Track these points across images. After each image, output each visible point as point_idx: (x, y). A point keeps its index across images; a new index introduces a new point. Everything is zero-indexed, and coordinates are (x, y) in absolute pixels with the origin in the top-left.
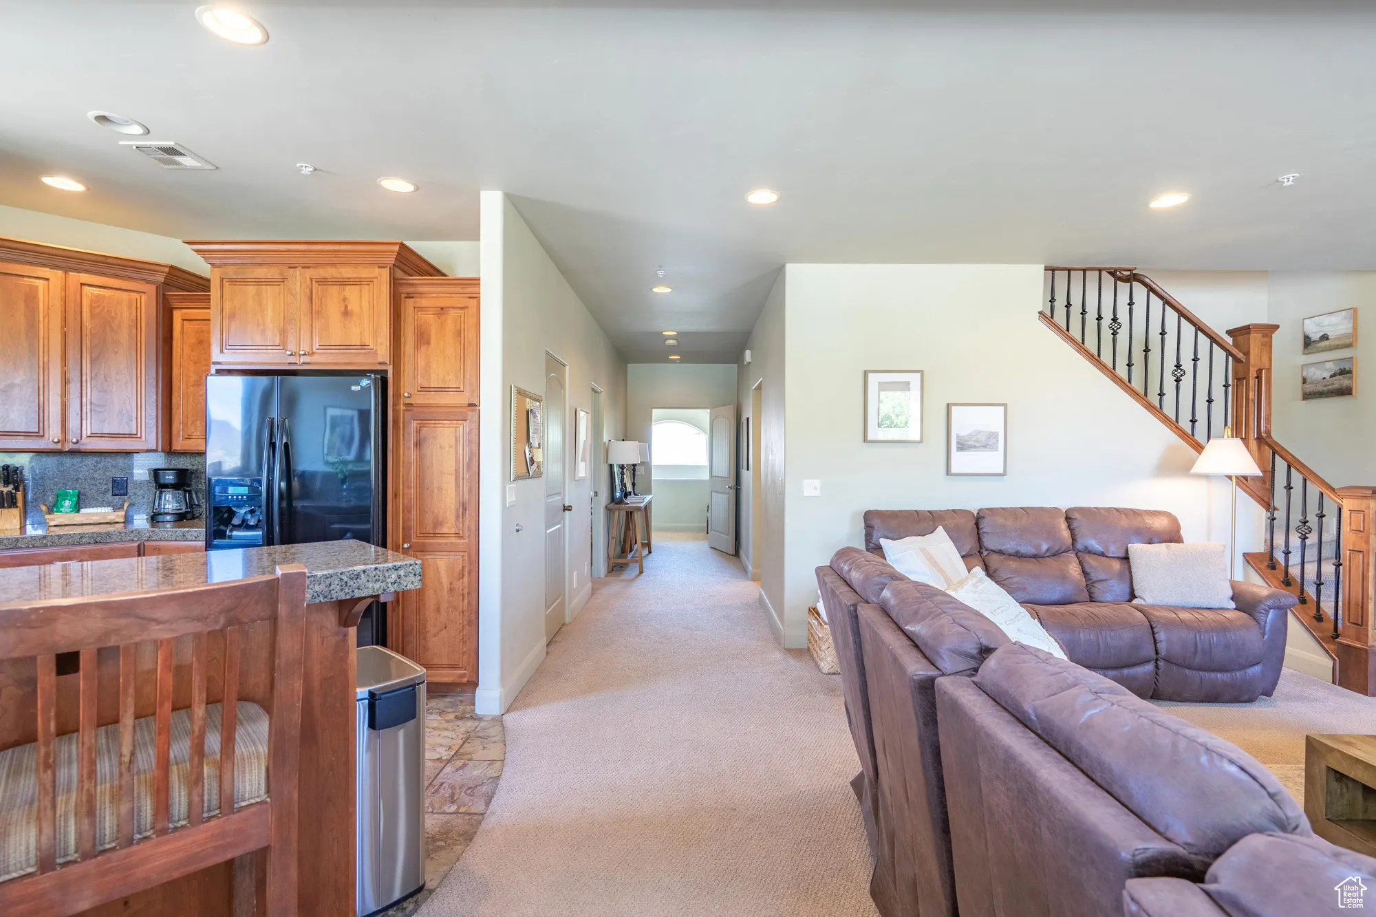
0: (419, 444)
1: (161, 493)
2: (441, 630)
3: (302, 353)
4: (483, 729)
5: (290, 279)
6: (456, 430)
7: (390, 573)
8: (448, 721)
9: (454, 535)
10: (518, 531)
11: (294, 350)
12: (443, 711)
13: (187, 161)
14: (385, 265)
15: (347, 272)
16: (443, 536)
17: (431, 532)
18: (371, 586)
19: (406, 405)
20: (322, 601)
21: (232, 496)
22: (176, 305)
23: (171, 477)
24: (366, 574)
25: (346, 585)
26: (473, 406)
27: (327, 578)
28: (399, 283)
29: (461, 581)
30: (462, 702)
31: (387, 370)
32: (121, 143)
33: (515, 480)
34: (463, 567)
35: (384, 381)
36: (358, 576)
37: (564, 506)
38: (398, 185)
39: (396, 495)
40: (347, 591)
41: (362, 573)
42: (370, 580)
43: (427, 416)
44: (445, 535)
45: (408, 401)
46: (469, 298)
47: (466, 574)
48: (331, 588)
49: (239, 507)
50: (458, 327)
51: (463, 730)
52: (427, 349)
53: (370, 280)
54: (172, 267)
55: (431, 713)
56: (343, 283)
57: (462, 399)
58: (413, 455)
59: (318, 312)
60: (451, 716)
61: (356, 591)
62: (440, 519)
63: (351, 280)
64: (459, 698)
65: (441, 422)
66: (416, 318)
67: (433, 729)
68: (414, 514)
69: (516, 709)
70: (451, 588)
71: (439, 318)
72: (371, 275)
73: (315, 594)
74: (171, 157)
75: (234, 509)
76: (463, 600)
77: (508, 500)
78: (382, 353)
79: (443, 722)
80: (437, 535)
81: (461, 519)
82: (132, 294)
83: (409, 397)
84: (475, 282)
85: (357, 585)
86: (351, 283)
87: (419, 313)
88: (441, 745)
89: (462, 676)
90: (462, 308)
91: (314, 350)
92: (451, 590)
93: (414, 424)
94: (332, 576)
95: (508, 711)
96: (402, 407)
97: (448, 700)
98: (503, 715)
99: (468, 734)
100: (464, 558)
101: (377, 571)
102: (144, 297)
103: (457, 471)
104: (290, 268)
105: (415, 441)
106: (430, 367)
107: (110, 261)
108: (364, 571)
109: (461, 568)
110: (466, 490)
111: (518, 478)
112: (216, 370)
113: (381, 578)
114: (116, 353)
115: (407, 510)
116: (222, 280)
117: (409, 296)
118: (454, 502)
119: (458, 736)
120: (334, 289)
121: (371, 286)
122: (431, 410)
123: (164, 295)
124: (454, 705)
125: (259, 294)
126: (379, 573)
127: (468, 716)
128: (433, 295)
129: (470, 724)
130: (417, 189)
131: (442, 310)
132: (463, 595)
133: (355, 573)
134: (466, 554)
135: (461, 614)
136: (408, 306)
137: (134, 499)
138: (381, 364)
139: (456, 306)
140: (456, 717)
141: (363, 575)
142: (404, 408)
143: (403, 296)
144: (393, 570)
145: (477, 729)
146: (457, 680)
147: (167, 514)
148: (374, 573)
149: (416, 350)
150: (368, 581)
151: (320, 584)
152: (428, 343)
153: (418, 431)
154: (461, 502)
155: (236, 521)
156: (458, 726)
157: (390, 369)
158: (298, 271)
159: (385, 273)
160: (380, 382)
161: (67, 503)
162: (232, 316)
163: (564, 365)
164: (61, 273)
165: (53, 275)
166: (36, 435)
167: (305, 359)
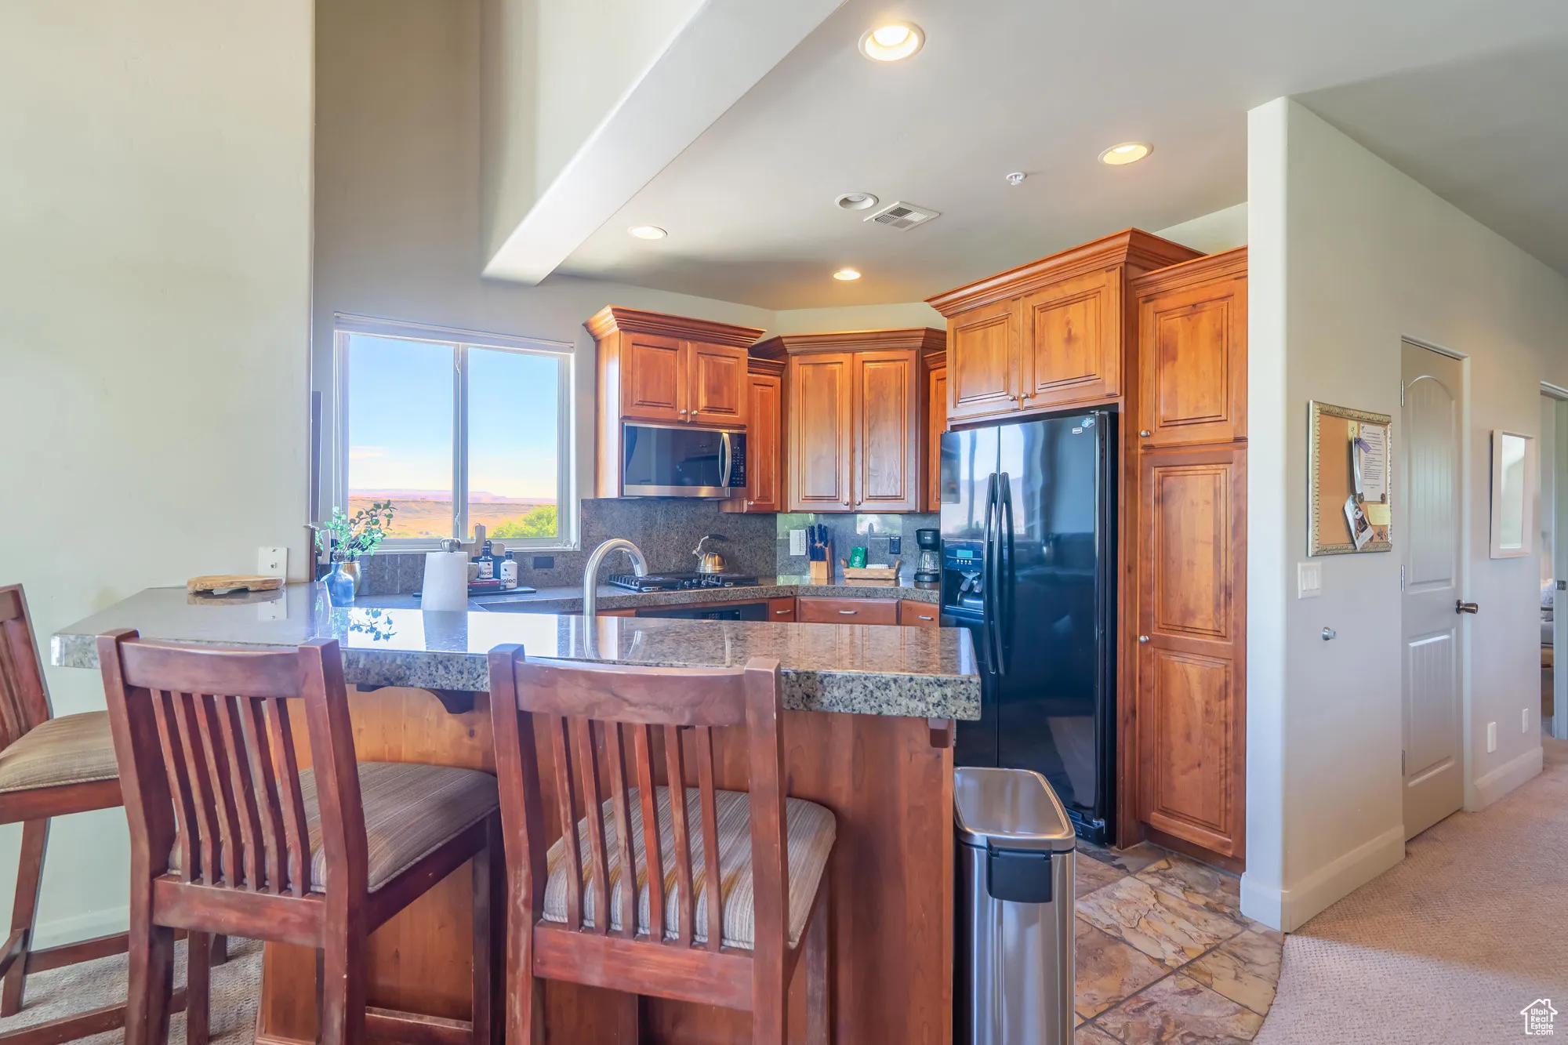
0: (1161, 500)
1: (922, 552)
2: (1192, 767)
3: (1023, 396)
4: (1246, 944)
5: (1013, 314)
6: (1215, 479)
7: (931, 688)
8: (1193, 907)
9: (1212, 633)
10: (1326, 638)
11: (1016, 394)
12: (1190, 888)
13: (915, 217)
14: (1114, 267)
15: (1071, 289)
16: (1195, 631)
17: (1178, 624)
18: (903, 703)
19: (1144, 447)
20: (842, 711)
21: (960, 560)
22: (932, 366)
23: (929, 538)
24: (898, 685)
25: (872, 696)
26: (1241, 441)
27: (848, 681)
28: (1135, 286)
29: (1223, 702)
30: (1223, 883)
31: (1118, 403)
32: (864, 220)
33: (1316, 555)
34: (1226, 682)
35: (1114, 417)
36: (886, 686)
37: (1459, 603)
38: (1126, 154)
39: (1130, 569)
40: (872, 703)
41: (892, 683)
42: (903, 694)
43: (1173, 459)
44: (1200, 631)
45: (1147, 442)
46: (1236, 279)
47: (1231, 691)
48: (853, 696)
49: (969, 572)
50: (1218, 326)
51: (1211, 930)
52: (1173, 366)
53: (1097, 290)
54: (927, 330)
55: (1172, 884)
56: (1066, 303)
57: (1226, 433)
58: (1154, 516)
59: (1040, 345)
60: (1200, 901)
61: (884, 706)
62: (1192, 606)
63: (1076, 297)
64: (1222, 877)
65: (1192, 468)
66: (1158, 327)
67: (1168, 908)
68: (1155, 597)
69: (1313, 934)
70: (1207, 710)
71: (1189, 320)
72: (1098, 285)
73: (834, 701)
74: (902, 218)
75: (963, 574)
76: (1226, 731)
77: (1302, 587)
78: (1110, 383)
79: (1186, 904)
80: (1188, 630)
81: (1223, 611)
82: (898, 363)
83: (1147, 436)
84: (1239, 255)
85: (884, 698)
86: (1076, 300)
87: (1162, 319)
88: (1170, 940)
89: (1225, 845)
90: (1223, 298)
91: (1037, 391)
92: (1207, 712)
93: (1155, 473)
94: (853, 680)
95: (1298, 932)
96: (1140, 451)
97: (1203, 872)
98: (1287, 934)
99: (1218, 942)
100: (1228, 669)
101: (913, 683)
102: (906, 363)
103: (1216, 539)
104: (1013, 300)
105: (1157, 495)
106: (1176, 392)
107: (882, 335)
108: (895, 681)
109: (1223, 683)
110: (1231, 566)
111: (1322, 552)
112: (951, 426)
113: (919, 693)
114: (886, 420)
115: (1147, 590)
116: (955, 330)
117: (1149, 299)
118: (1211, 584)
119: (1200, 936)
120: (1056, 313)
121: (1098, 299)
122: (1182, 451)
123: (923, 359)
124: (1210, 884)
125: (985, 337)
126: (915, 686)
127: (1227, 910)
128: (1181, 290)
129: (1226, 926)
130: (1152, 150)
131: (1195, 308)
132: (1226, 725)
133: (884, 681)
134: (1231, 664)
135: (1223, 751)
136: (1148, 312)
137: (905, 558)
138: (1110, 396)
139: (1214, 296)
140: (1207, 904)
141: (893, 685)
142: (1143, 451)
143: (1140, 301)
144: (936, 685)
145: (1233, 941)
146: (1219, 850)
147: (927, 574)
148: (909, 685)
149: (1158, 370)
150: (900, 695)
151: (839, 688)
152: (1174, 358)
153: (1161, 483)
154: (1223, 584)
155: (964, 587)
156: (1206, 921)
157: (1121, 401)
158: (1020, 303)
159: (1115, 276)
160: (1110, 421)
161: (858, 559)
162: (963, 367)
163: (1458, 359)
164: (850, 355)
165: (845, 358)
166: (834, 499)
167: (1027, 403)
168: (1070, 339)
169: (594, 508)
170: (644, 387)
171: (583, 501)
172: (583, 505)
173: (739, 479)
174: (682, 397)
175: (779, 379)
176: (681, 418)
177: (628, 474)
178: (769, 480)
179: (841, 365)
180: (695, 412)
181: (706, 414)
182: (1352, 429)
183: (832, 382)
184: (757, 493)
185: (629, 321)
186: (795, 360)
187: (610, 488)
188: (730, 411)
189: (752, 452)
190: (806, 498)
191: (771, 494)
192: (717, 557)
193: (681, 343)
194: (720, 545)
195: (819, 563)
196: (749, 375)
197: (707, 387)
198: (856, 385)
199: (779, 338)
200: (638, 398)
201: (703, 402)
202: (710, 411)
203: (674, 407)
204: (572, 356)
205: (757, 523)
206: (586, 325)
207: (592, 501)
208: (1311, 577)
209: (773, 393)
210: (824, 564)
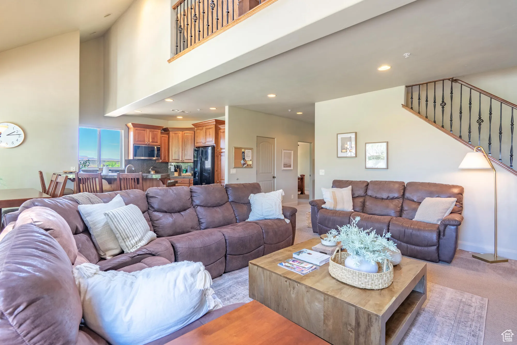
5: (203, 129)
11: (203, 143)
13: (186, 112)
14: (214, 124)
15: (210, 126)
17: (222, 179)
28: (217, 127)
32: (178, 112)
33: (234, 168)
37: (273, 177)
38: (213, 109)
45: (218, 151)
56: (209, 128)
59: (206, 135)
62: (223, 176)
68: (220, 175)
74: (184, 112)
75: (196, 173)
77: (232, 172)
78: (214, 142)
91: (206, 142)
96: (218, 153)
106: (222, 144)
107: (188, 128)
111: (236, 167)
112: (196, 147)
114: (188, 145)
115: (218, 174)
120: (208, 130)
121: (213, 129)
125: (200, 132)
130: (217, 108)
136: (219, 131)
138: (214, 144)
143: (217, 130)
149: (220, 141)
155: (196, 175)
158: (204, 127)
159: (214, 126)
160: (213, 148)
161: (184, 172)
162: (197, 137)
163: (274, 138)
164: (182, 132)
165: (181, 132)
166: (178, 160)
167: (205, 144)
168: (209, 134)
169: (128, 162)
170: (138, 138)
171: (125, 160)
172: (125, 161)
173: (159, 155)
174: (146, 140)
175: (168, 136)
176: (146, 144)
177: (135, 155)
178: (166, 156)
179: (180, 134)
180: (149, 143)
181: (151, 143)
182: (243, 150)
183: (178, 136)
184: (163, 159)
185: (135, 125)
186: (171, 132)
187: (131, 157)
188: (157, 142)
189: (162, 150)
190: (173, 160)
191: (166, 158)
192: (154, 171)
193: (146, 129)
194: (156, 169)
195: (176, 172)
196: (161, 135)
197: (152, 137)
198: (183, 137)
199: (167, 128)
200: (137, 140)
201: (151, 141)
202: (152, 142)
203: (144, 142)
204: (123, 131)
205: (164, 165)
206: (126, 125)
207: (127, 160)
208: (234, 171)
209: (167, 139)
210: (177, 173)
